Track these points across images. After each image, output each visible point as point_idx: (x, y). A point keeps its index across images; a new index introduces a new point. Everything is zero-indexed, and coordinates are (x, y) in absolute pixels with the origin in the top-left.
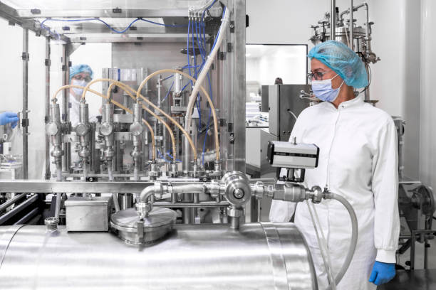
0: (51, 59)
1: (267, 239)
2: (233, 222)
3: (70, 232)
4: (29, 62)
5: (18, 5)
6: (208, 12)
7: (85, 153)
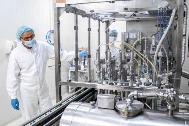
0: (100, 29)
1: (185, 122)
2: (170, 112)
3: (99, 108)
4: (91, 32)
5: (85, 10)
6: (167, 8)
7: (110, 73)
